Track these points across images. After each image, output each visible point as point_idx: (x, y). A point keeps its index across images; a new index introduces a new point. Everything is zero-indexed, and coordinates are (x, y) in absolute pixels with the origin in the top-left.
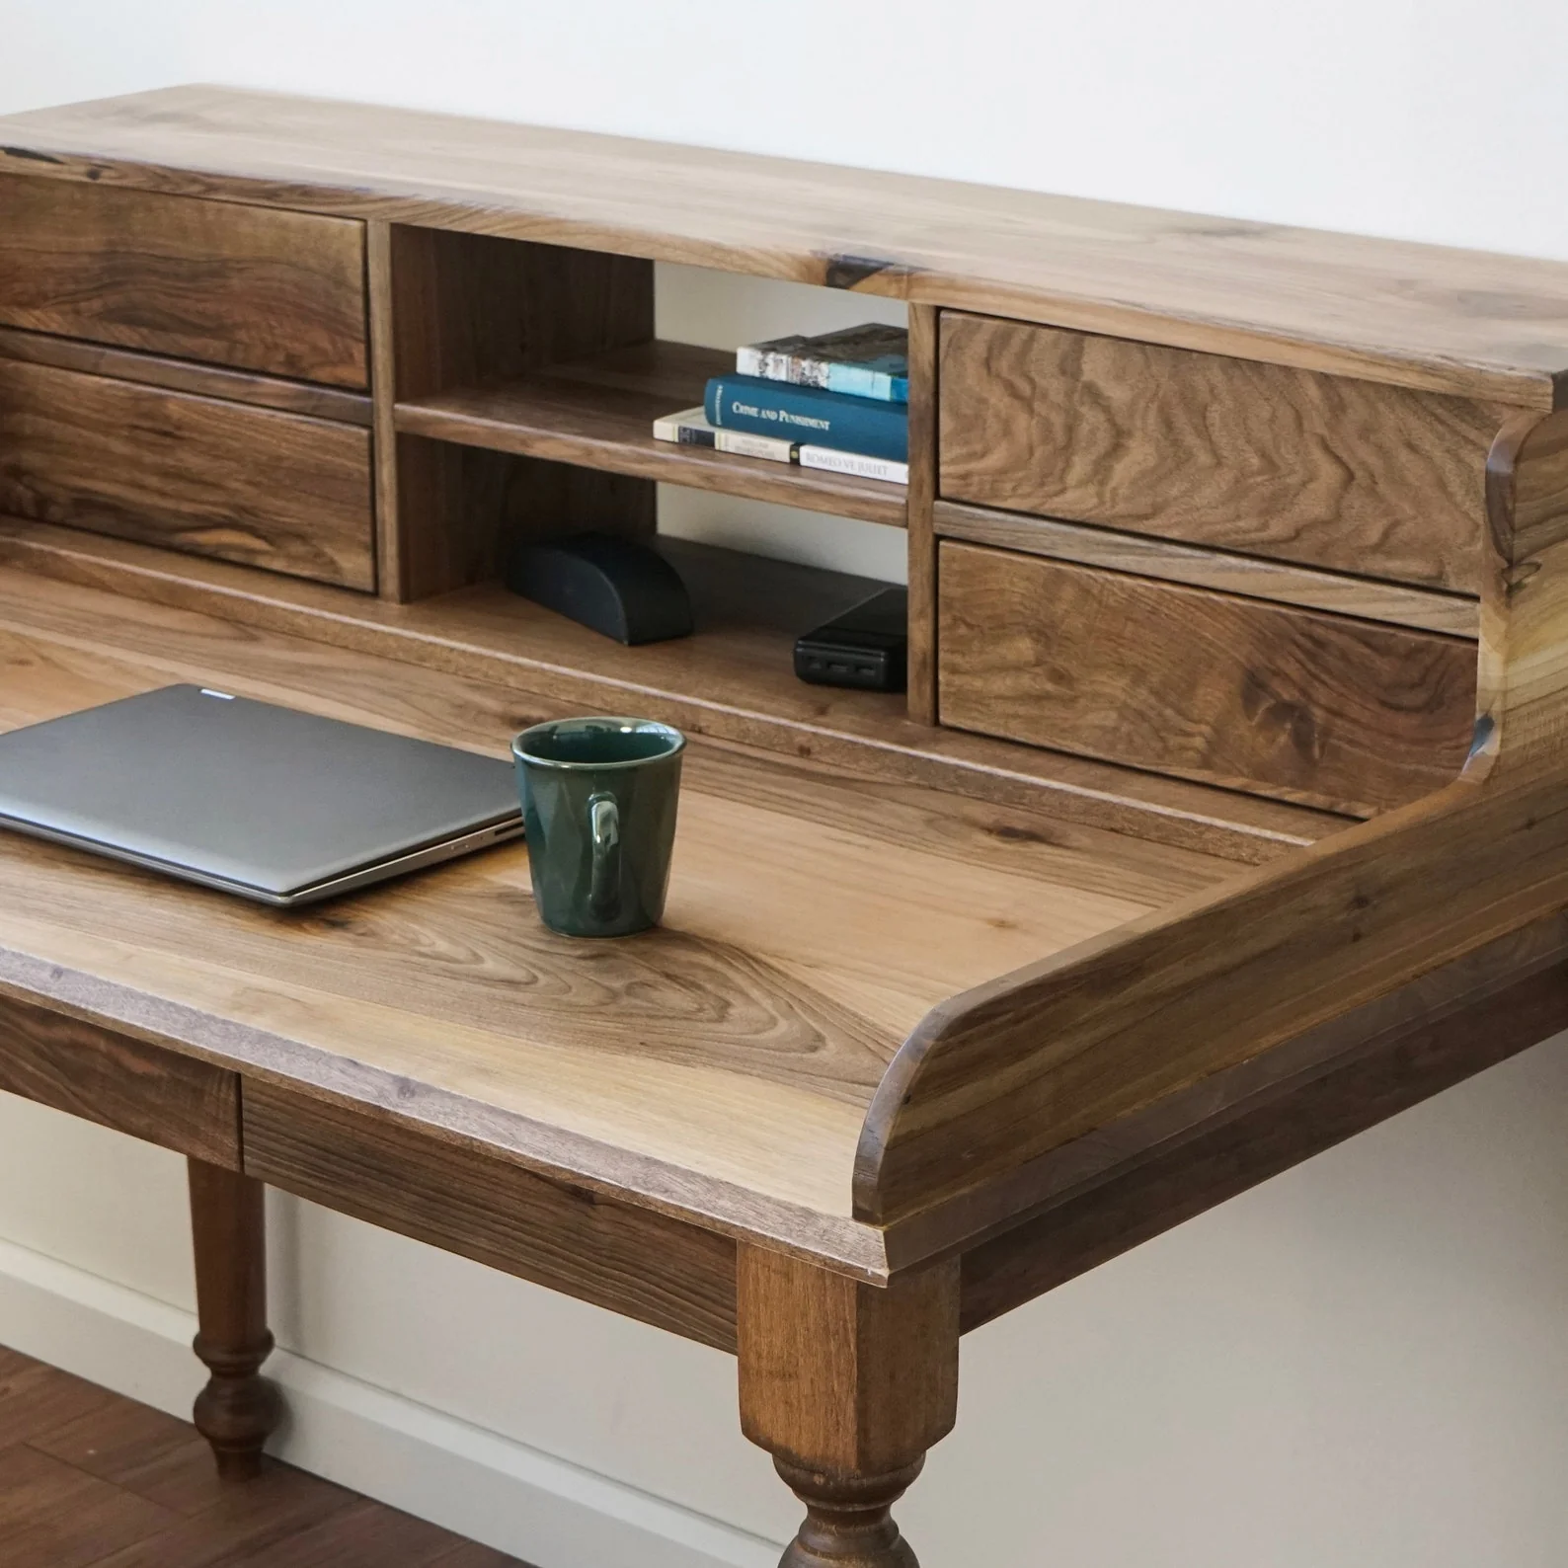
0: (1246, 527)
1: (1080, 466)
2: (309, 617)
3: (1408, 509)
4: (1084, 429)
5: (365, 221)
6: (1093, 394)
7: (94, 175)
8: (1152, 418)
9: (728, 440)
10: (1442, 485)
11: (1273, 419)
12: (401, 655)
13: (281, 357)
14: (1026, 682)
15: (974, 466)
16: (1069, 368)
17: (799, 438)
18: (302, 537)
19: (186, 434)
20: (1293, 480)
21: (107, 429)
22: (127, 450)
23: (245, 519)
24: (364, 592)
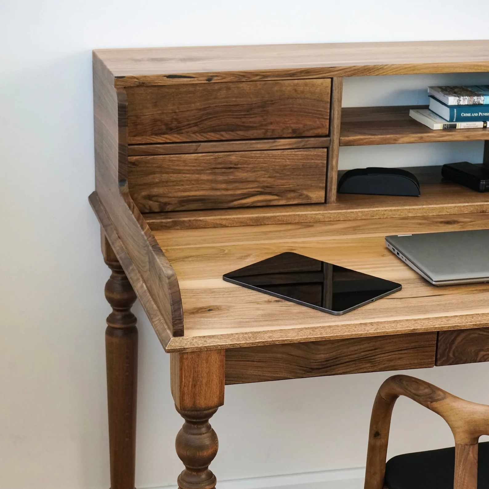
2: (323, 214)
5: (332, 79)
7: (209, 80)
9: (461, 125)
12: (364, 217)
13: (290, 131)
18: (293, 191)
19: (239, 166)
22: (210, 177)
23: (268, 190)
24: (322, 203)
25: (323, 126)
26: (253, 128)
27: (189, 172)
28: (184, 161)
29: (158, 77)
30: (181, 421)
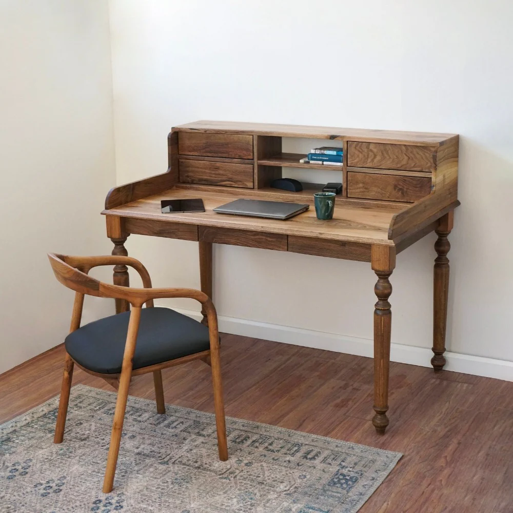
0: (394, 166)
1: (369, 160)
3: (417, 162)
4: (370, 155)
5: (253, 135)
6: (371, 151)
7: (205, 132)
8: (380, 153)
9: (312, 162)
10: (422, 158)
11: (398, 152)
12: (262, 195)
13: (238, 156)
14: (361, 190)
15: (354, 162)
16: (368, 148)
17: (323, 161)
18: (241, 181)
19: (220, 168)
20: (401, 159)
21: (205, 169)
22: (209, 171)
23: (230, 180)
24: (251, 188)
25: (250, 155)
26: (224, 153)
27: (201, 168)
28: (200, 163)
29: (187, 129)
30: (113, 245)
